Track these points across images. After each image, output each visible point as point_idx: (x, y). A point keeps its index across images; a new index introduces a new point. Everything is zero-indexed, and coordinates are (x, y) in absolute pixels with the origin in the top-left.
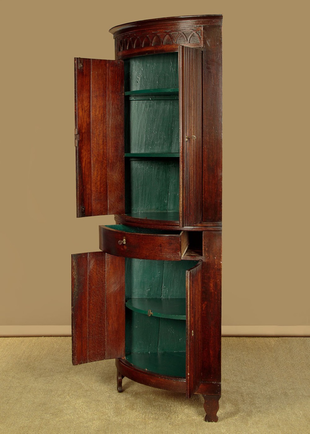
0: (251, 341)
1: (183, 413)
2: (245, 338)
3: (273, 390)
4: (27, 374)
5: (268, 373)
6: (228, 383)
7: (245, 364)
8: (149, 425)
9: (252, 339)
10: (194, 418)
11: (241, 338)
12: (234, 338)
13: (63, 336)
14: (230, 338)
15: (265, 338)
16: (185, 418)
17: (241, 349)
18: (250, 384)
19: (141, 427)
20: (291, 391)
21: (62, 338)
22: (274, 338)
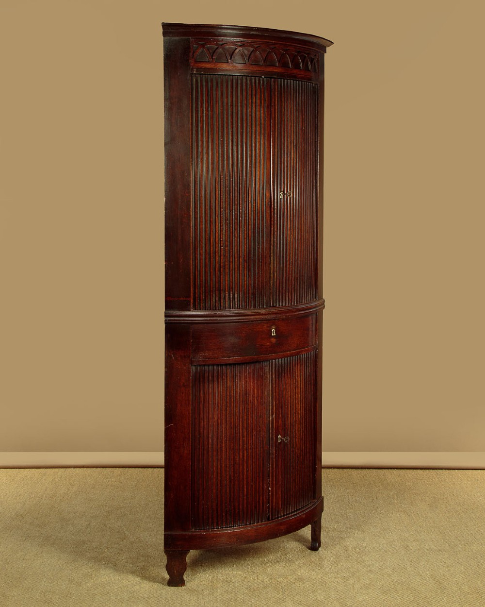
0: (359, 474)
1: (265, 574)
2: (350, 470)
3: (390, 542)
4: (51, 519)
5: (382, 519)
6: (328, 533)
7: (350, 506)
8: (219, 591)
9: (360, 471)
10: (279, 580)
11: (346, 470)
12: (336, 470)
13: (100, 468)
14: (330, 469)
15: (379, 471)
16: (267, 580)
17: (345, 485)
18: (357, 533)
19: (206, 592)
20: (414, 544)
21: (99, 469)
22: (390, 470)
